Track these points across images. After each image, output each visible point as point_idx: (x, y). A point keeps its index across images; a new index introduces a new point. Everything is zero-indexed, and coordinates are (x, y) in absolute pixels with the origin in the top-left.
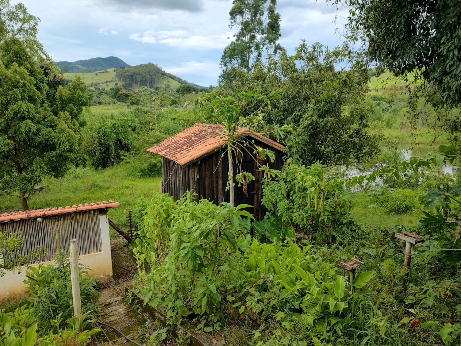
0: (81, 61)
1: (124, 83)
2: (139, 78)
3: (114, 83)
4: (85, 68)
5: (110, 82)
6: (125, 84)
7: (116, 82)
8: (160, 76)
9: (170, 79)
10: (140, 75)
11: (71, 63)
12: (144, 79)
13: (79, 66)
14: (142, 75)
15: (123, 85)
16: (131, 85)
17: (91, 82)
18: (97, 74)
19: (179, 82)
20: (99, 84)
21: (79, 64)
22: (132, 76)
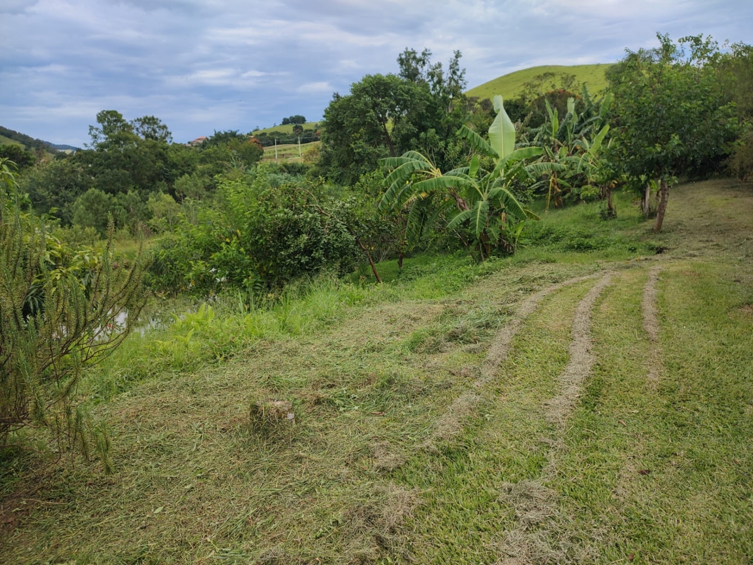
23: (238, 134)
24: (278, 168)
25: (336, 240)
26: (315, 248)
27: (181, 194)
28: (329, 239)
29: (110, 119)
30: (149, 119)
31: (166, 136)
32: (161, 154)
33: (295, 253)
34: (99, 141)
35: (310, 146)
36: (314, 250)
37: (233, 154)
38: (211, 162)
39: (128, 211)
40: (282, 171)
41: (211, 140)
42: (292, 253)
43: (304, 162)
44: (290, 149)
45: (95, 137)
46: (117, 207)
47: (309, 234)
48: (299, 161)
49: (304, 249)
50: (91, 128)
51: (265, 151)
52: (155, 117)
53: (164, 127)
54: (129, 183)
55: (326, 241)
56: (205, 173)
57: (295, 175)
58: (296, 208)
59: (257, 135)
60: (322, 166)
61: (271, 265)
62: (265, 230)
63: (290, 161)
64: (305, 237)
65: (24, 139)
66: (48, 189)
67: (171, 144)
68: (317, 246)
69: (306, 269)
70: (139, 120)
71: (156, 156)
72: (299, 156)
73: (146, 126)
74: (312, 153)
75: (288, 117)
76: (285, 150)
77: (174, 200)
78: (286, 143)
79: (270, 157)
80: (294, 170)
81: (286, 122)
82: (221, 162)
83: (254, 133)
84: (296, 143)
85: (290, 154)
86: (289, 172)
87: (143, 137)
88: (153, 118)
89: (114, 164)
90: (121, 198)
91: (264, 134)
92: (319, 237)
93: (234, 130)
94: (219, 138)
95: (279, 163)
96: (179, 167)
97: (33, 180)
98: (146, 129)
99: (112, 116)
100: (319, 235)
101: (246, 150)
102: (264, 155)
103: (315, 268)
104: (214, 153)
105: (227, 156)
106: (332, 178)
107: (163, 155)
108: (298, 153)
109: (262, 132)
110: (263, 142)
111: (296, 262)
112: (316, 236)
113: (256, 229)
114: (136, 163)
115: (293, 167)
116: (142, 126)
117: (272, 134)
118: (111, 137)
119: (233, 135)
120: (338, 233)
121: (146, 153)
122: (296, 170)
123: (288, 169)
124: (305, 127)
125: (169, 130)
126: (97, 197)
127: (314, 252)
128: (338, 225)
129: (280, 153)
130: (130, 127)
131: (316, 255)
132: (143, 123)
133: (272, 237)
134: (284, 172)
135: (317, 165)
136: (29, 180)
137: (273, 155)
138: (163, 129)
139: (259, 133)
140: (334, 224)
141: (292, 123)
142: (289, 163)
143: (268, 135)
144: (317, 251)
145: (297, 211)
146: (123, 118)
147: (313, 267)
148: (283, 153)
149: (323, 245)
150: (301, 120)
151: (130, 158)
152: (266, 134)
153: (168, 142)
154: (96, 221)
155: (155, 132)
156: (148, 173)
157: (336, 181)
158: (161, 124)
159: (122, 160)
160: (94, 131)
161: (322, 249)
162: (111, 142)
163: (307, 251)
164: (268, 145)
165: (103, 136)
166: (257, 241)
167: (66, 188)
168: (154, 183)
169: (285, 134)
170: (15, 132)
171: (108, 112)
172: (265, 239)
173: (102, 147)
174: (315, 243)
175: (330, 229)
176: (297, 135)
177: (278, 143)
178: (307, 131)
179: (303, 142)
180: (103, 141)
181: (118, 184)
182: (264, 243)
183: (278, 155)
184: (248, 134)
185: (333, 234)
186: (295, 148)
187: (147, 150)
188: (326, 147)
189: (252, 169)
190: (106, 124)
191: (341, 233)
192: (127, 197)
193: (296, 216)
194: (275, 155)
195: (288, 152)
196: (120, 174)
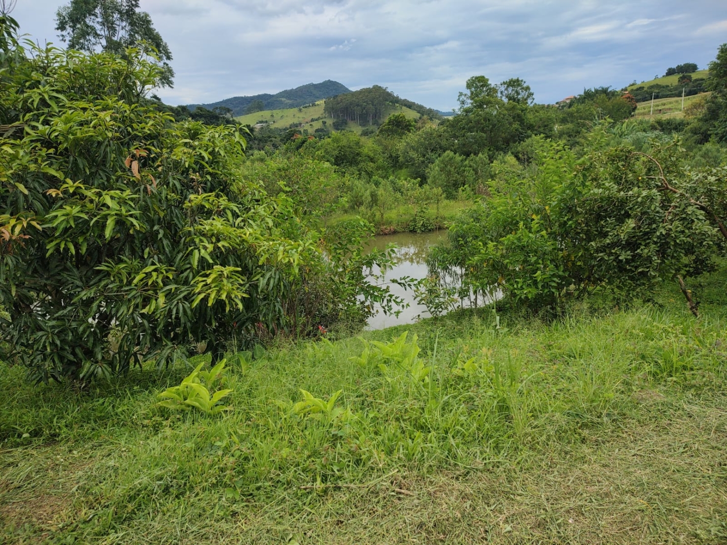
0: (285, 92)
1: (335, 120)
2: (358, 110)
3: (321, 121)
4: (290, 102)
5: (317, 120)
6: (337, 122)
7: (324, 120)
8: (388, 104)
9: (404, 108)
10: (358, 105)
11: (273, 96)
12: (364, 111)
13: (283, 99)
14: (361, 106)
15: (333, 123)
16: (345, 123)
17: (291, 122)
18: (300, 110)
19: (419, 112)
20: (300, 124)
21: (283, 97)
22: (346, 108)
23: (609, 90)
24: (649, 125)
25: (683, 232)
26: (645, 240)
27: (526, 157)
28: (671, 230)
29: (478, 84)
30: (514, 82)
31: (528, 97)
32: (519, 116)
33: (613, 245)
34: (466, 106)
35: (696, 99)
36: (643, 243)
37: (598, 112)
38: (572, 122)
39: (476, 173)
40: (653, 128)
41: (579, 99)
42: (609, 244)
43: (685, 116)
44: (670, 103)
45: (463, 103)
46: (467, 168)
47: (640, 220)
48: (678, 115)
49: (626, 241)
50: (461, 94)
51: (638, 107)
52: (520, 79)
53: (528, 88)
54: (484, 145)
55: (664, 233)
56: (564, 134)
57: (670, 133)
58: (626, 181)
59: (632, 90)
60: (706, 120)
61: (580, 254)
62: (578, 209)
63: (665, 117)
64: (631, 223)
65: (420, 109)
66: (417, 151)
67: (532, 105)
68: (649, 239)
69: (626, 270)
70: (504, 83)
71: (514, 118)
72: (680, 110)
73: (510, 89)
74: (696, 106)
75: (674, 66)
76: (664, 105)
77: (517, 162)
78: (667, 96)
79: (644, 114)
80: (668, 127)
81: (671, 72)
82: (582, 121)
83: (629, 89)
84: (679, 95)
85: (670, 109)
86: (663, 130)
87: (505, 100)
88: (518, 80)
89: (474, 127)
90: (472, 160)
91: (641, 88)
92: (654, 226)
93: (605, 86)
94: (589, 96)
95: (651, 120)
96: (536, 128)
97: (408, 144)
98: (510, 92)
99: (479, 81)
100: (654, 222)
101: (613, 107)
102: (637, 111)
103: (640, 270)
104: (577, 112)
105: (591, 114)
106: (716, 134)
107: (521, 117)
108: (679, 107)
109: (638, 87)
110: (639, 97)
111: (612, 257)
112: (650, 224)
113: (567, 207)
114: (494, 126)
115: (668, 123)
116: (506, 89)
117: (651, 87)
118: (476, 102)
119: (604, 91)
120: (687, 222)
121: (504, 115)
122: (672, 127)
123: (662, 127)
124: (694, 76)
125: (531, 91)
126: (451, 159)
127: (642, 247)
128: (690, 210)
129: (656, 108)
130: (495, 90)
131: (644, 251)
132: (508, 87)
133: (586, 219)
134: (656, 129)
135: (699, 120)
136: (405, 144)
137: (648, 111)
138: (526, 90)
139: (634, 88)
140: (683, 206)
141: (678, 73)
142: (664, 119)
143: (645, 89)
144: (646, 245)
145: (629, 185)
146: (489, 82)
147: (636, 268)
148: (659, 108)
149: (658, 237)
150: (693, 68)
151: (489, 120)
152: (643, 88)
153: (529, 103)
154: (448, 181)
155: (518, 94)
156: (503, 135)
157: (721, 139)
158: (525, 85)
159: (482, 124)
160: (463, 97)
161: (655, 243)
162: (475, 107)
163: (632, 244)
164: (644, 100)
165: (470, 101)
166: (565, 223)
167: (432, 151)
168: (508, 144)
169: (667, 86)
170: (414, 103)
171: (476, 78)
172: (577, 221)
173: (467, 111)
174: (646, 234)
175: (676, 215)
176: (683, 87)
177: (657, 97)
178: (696, 80)
179: (689, 93)
180: (470, 105)
181: (475, 147)
182: (573, 226)
183: (653, 111)
184: (622, 90)
185: (677, 223)
186: (677, 102)
187: (506, 112)
188: (716, 97)
189: (616, 128)
190: (473, 89)
191: (693, 221)
192: (477, 159)
193: (622, 193)
194: (650, 111)
195: (667, 107)
196: (478, 137)
